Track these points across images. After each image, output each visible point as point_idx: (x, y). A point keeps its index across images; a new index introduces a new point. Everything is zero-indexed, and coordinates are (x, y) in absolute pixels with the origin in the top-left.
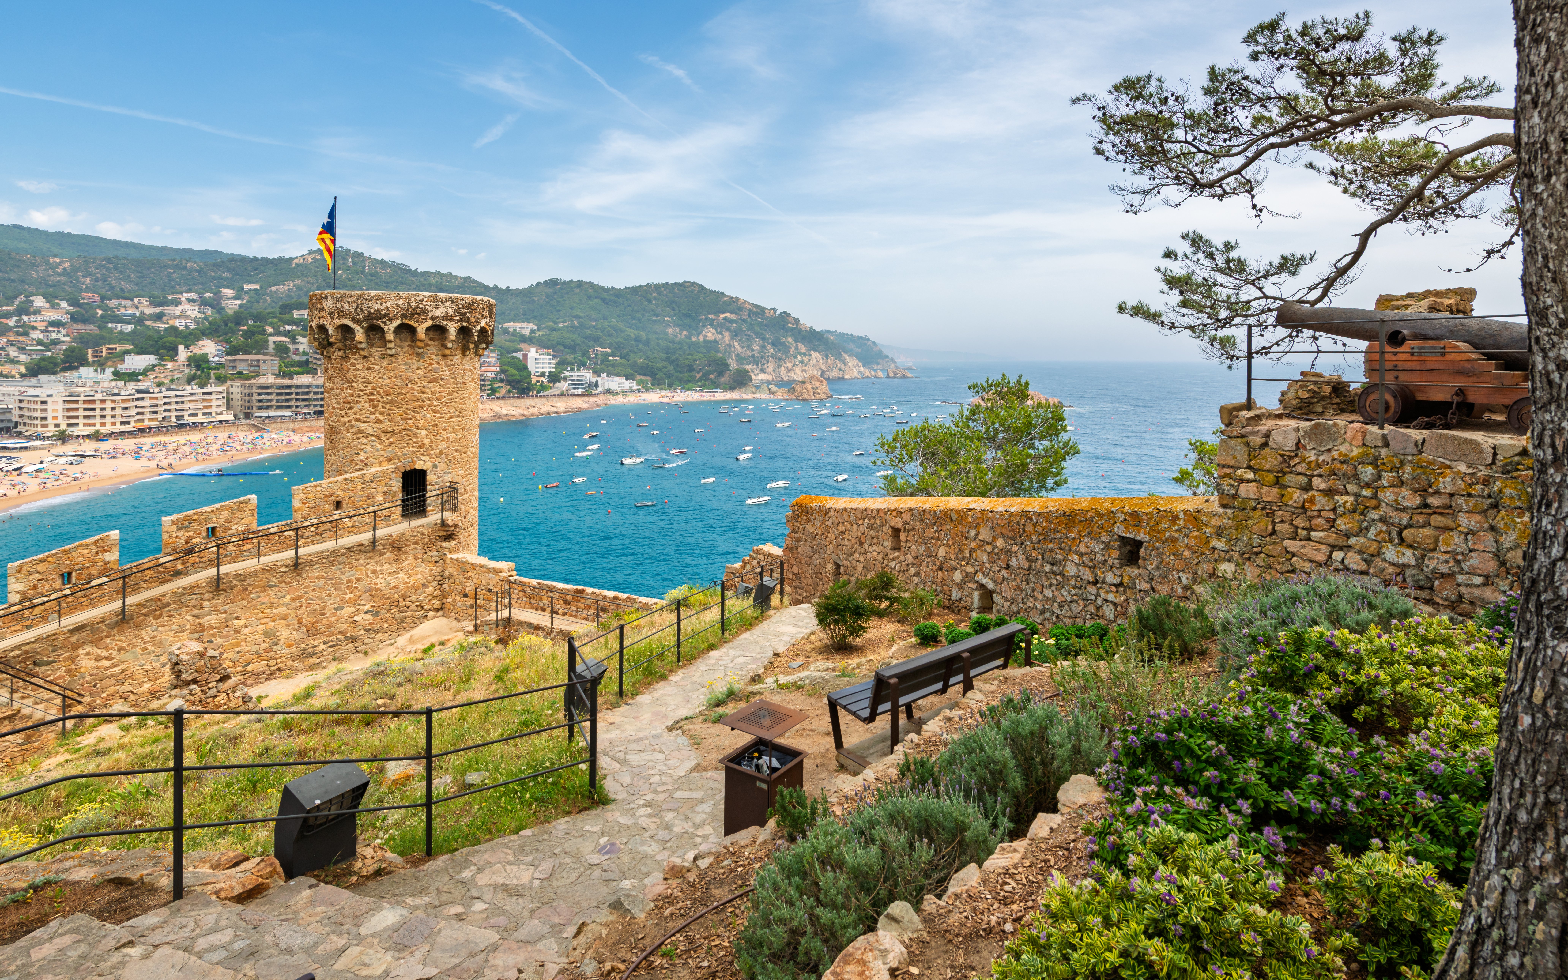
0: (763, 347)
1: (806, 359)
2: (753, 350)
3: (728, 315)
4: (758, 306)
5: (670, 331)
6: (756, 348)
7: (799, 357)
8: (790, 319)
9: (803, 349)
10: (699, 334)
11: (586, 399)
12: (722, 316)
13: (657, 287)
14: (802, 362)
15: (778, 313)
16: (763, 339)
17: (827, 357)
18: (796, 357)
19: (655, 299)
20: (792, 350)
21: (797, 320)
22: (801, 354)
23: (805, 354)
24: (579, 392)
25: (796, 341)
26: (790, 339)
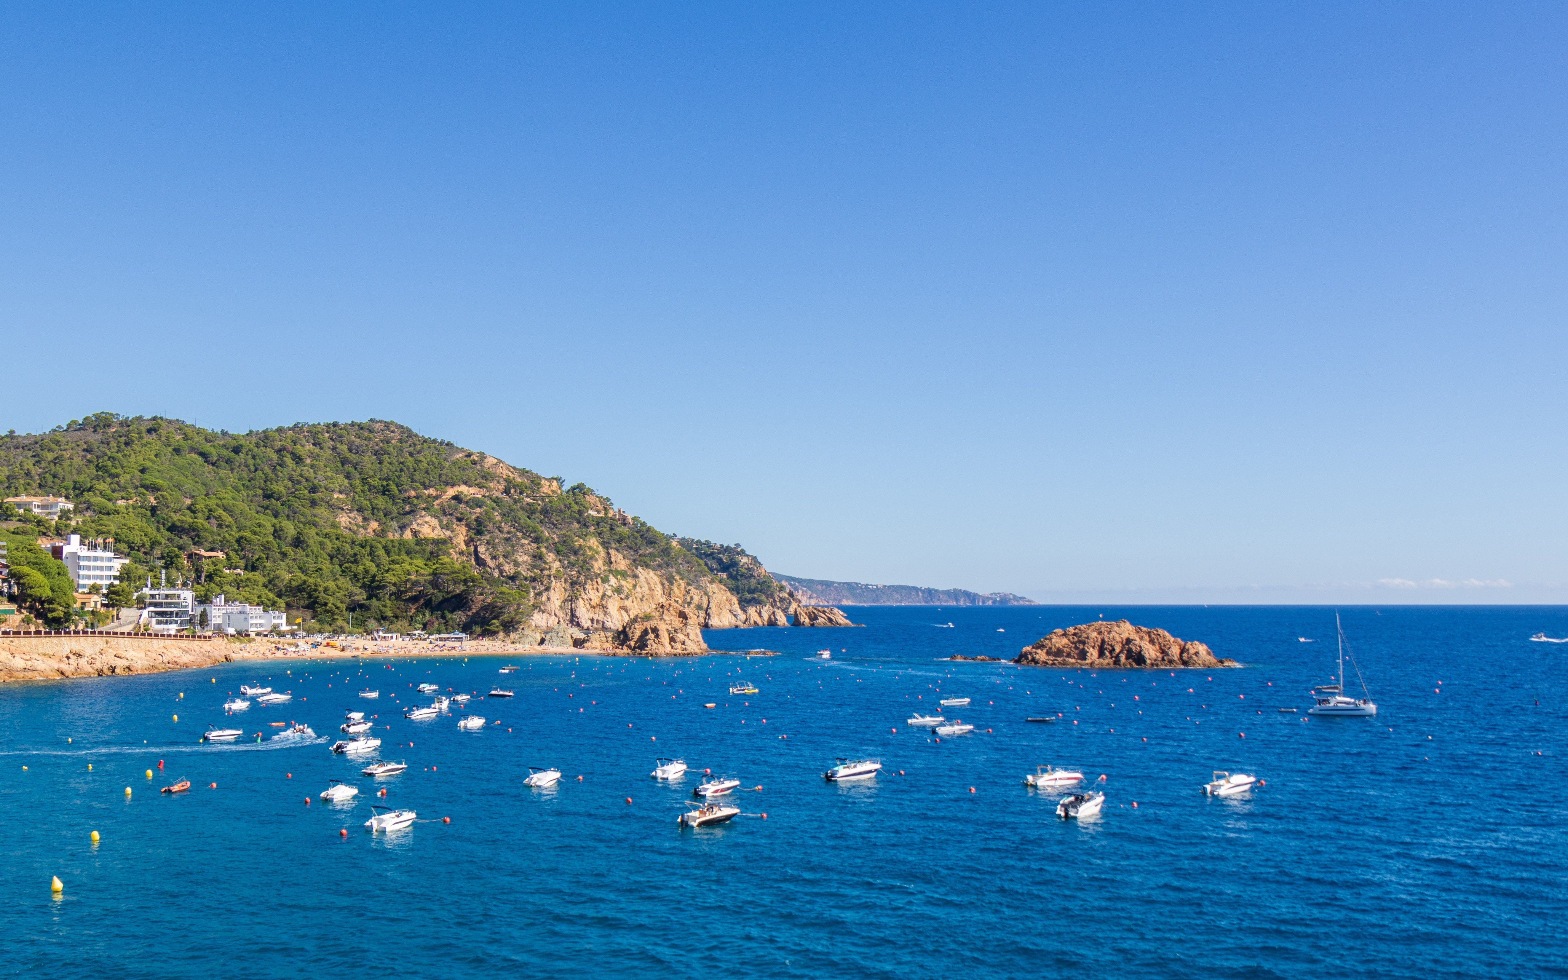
0: (538, 557)
1: (627, 584)
2: (516, 564)
3: (464, 489)
4: (524, 473)
5: (343, 519)
6: (523, 558)
7: (613, 581)
8: (590, 499)
9: (621, 562)
10: (402, 528)
11: (184, 644)
12: (451, 492)
13: (314, 434)
14: (619, 590)
15: (567, 487)
16: (537, 540)
17: (671, 579)
18: (605, 580)
19: (311, 455)
20: (598, 565)
21: (606, 503)
22: (616, 573)
23: (624, 575)
24: (173, 628)
25: (606, 545)
26: (593, 542)
